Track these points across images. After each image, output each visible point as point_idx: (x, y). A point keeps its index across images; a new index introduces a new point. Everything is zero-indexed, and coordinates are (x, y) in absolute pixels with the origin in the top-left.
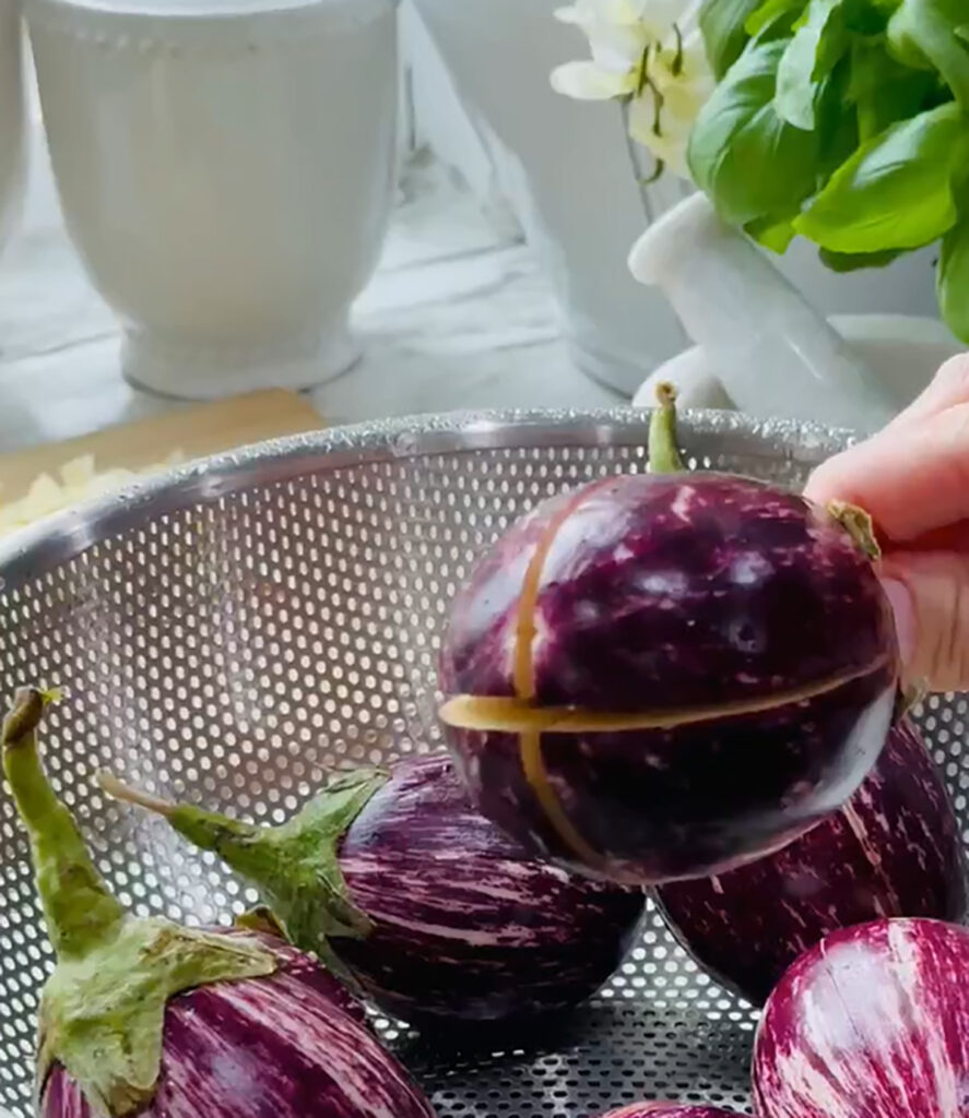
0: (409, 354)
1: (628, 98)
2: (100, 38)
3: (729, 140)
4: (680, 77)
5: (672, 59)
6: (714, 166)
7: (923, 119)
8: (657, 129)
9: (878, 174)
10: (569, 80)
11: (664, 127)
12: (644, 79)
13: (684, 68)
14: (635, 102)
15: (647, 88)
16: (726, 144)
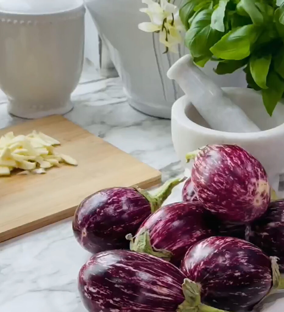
0: (86, 106)
1: (158, 32)
2: (9, 20)
3: (195, 36)
4: (173, 26)
5: (171, 22)
6: (190, 42)
7: (245, 27)
8: (167, 40)
9: (235, 38)
10: (143, 27)
11: (169, 39)
12: (163, 27)
13: (174, 23)
14: (161, 32)
15: (164, 29)
16: (194, 37)
